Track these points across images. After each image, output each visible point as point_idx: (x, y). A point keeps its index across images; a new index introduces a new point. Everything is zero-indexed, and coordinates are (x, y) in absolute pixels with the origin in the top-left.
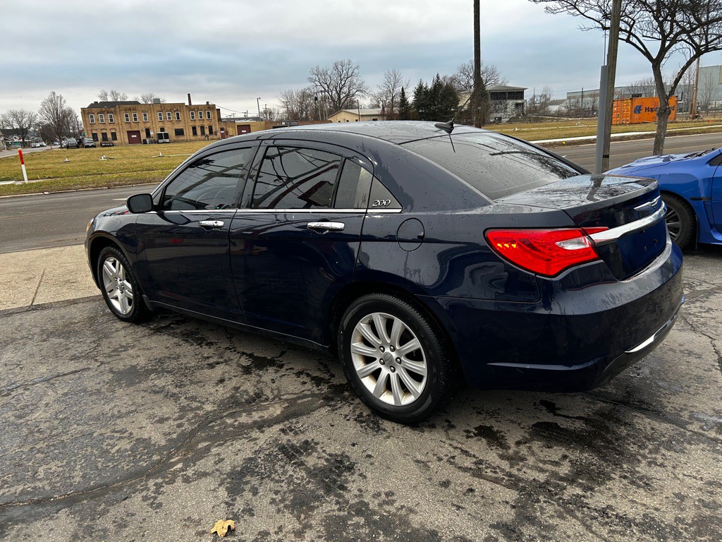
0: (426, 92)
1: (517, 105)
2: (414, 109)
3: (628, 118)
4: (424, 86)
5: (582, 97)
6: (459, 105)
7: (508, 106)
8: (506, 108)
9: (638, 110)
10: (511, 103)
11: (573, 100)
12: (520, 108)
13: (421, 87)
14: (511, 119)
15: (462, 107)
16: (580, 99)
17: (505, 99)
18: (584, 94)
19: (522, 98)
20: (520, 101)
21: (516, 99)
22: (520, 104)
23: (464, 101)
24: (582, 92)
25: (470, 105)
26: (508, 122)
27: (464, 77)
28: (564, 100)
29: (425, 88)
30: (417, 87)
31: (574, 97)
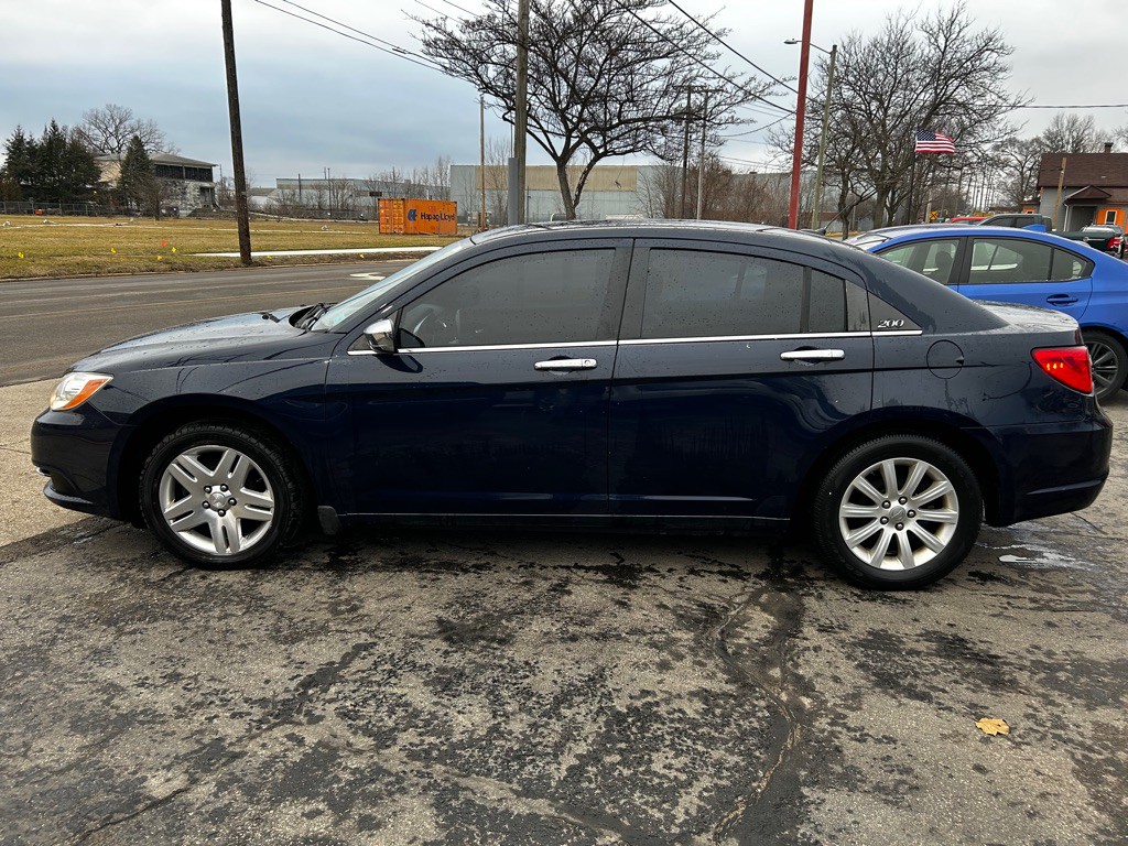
0: (33, 150)
1: (203, 189)
2: (8, 177)
3: (402, 226)
4: (27, 138)
5: (300, 187)
6: (102, 180)
7: (188, 190)
8: (185, 193)
9: (412, 215)
10: (192, 186)
11: (287, 191)
12: (208, 195)
13: (19, 141)
14: (195, 211)
15: (106, 183)
16: (298, 191)
17: (182, 178)
18: (302, 183)
19: (210, 179)
20: (206, 185)
21: (200, 180)
22: (208, 189)
23: (111, 174)
24: (299, 180)
25: (122, 181)
26: (190, 215)
27: (97, 131)
28: (273, 189)
29: (28, 143)
30: (12, 139)
31: (288, 187)
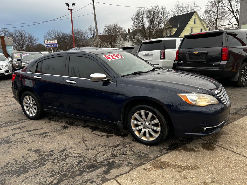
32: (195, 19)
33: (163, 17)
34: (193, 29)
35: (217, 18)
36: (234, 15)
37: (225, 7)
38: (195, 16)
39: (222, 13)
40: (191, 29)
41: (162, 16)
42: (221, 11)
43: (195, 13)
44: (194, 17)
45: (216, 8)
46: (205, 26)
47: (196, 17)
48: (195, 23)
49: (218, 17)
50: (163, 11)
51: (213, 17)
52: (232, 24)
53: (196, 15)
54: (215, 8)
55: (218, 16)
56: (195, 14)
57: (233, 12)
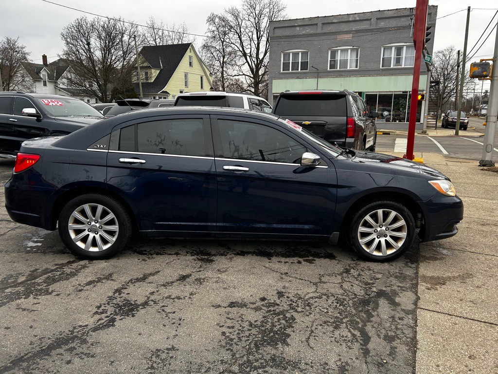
32: (190, 57)
33: (133, 43)
34: (189, 76)
35: (223, 62)
36: (246, 59)
37: (232, 43)
38: (190, 52)
39: (230, 54)
40: (186, 76)
41: (130, 41)
42: (229, 50)
43: (190, 47)
44: (188, 53)
45: (221, 43)
46: (208, 73)
47: (192, 54)
48: (191, 64)
49: (225, 60)
50: (132, 30)
51: (217, 59)
52: (245, 75)
53: (192, 50)
54: (218, 43)
55: (224, 58)
56: (190, 49)
57: (245, 55)
